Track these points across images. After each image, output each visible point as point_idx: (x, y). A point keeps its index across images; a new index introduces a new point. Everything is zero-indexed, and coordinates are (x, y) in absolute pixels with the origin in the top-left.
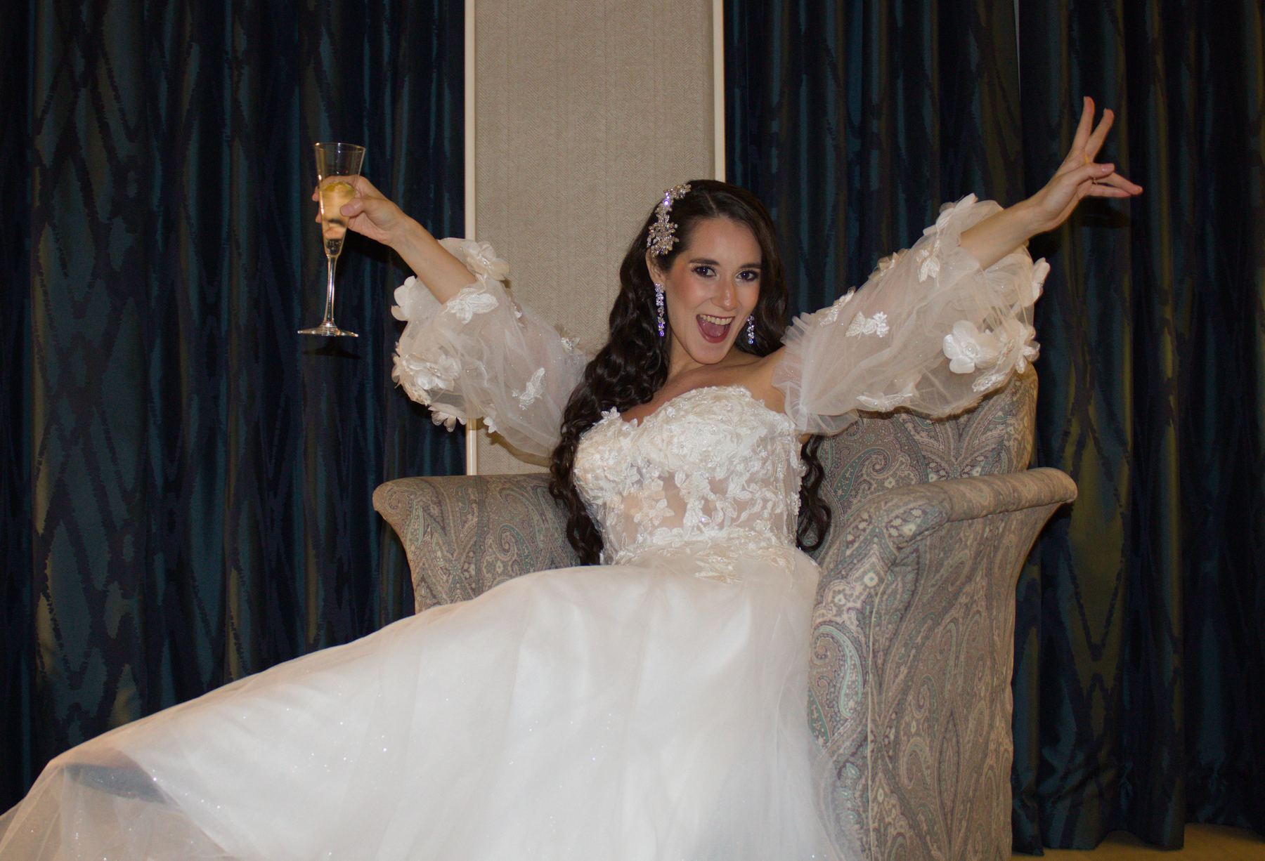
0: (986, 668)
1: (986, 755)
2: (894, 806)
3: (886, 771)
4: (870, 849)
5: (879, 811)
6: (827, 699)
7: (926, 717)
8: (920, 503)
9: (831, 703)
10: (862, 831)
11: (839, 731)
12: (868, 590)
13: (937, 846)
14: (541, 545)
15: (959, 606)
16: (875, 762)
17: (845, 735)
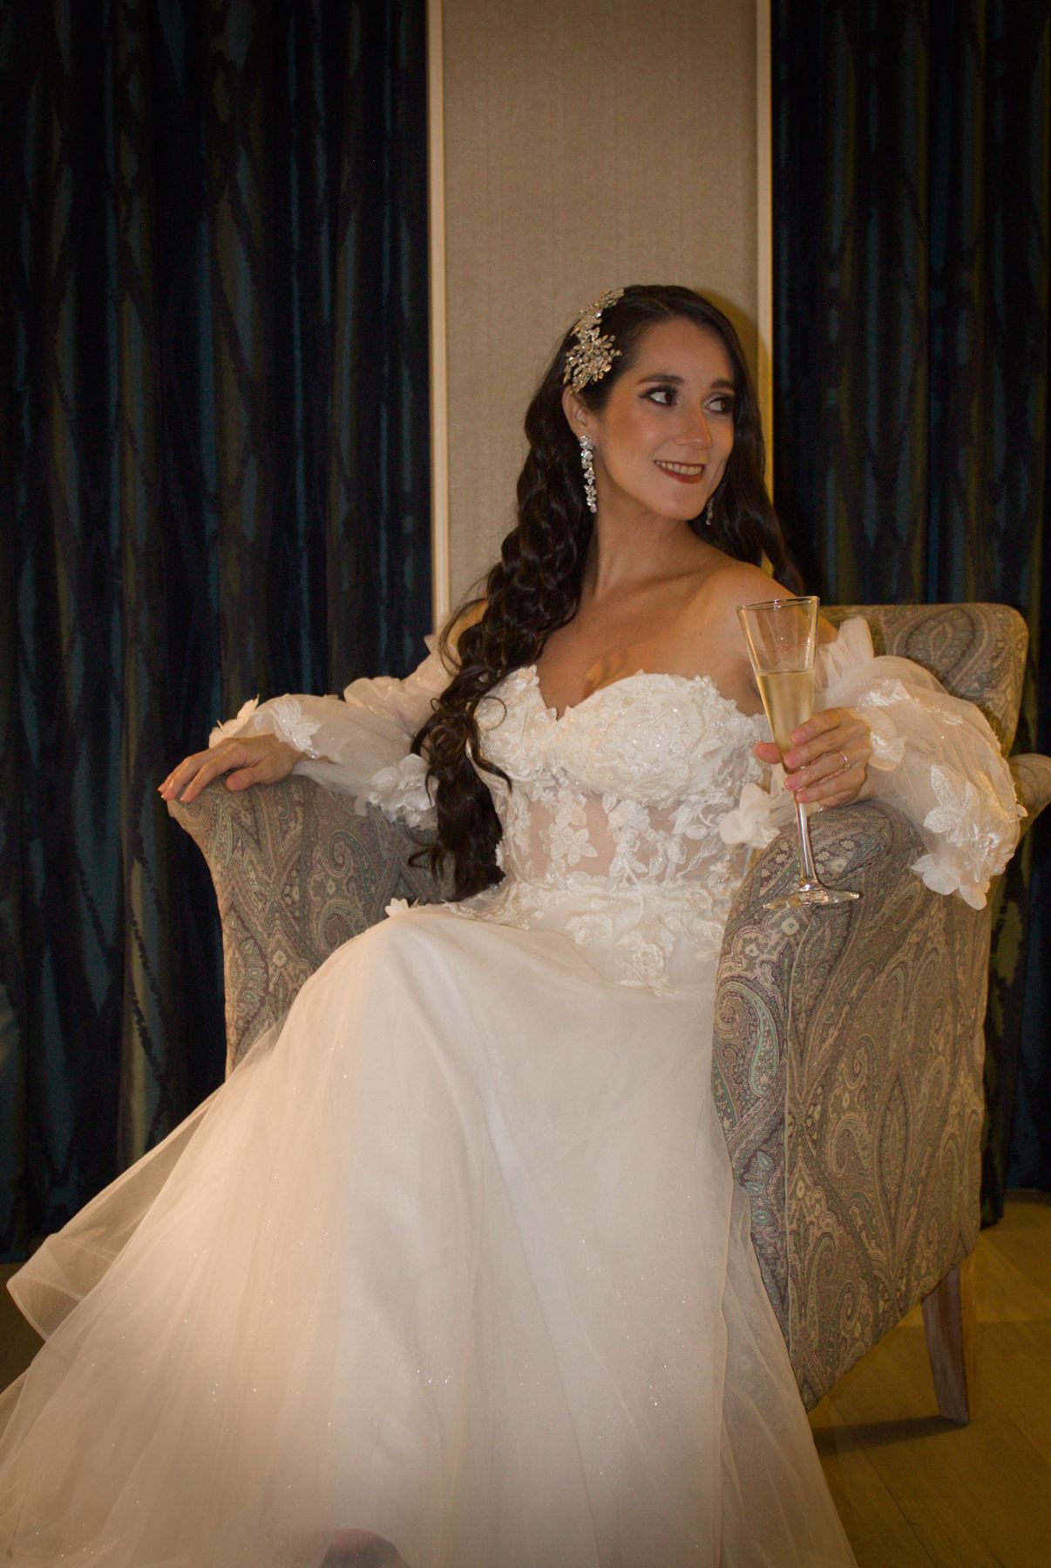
0: (946, 1016)
1: (944, 1122)
2: (818, 1201)
3: (808, 1159)
4: (786, 1257)
5: (798, 1209)
6: (735, 1073)
7: (864, 1086)
8: (853, 832)
9: (740, 1078)
10: (776, 1234)
11: (749, 1113)
12: (786, 939)
13: (876, 1243)
14: (386, 855)
15: (907, 947)
16: (793, 1149)
17: (756, 1117)
